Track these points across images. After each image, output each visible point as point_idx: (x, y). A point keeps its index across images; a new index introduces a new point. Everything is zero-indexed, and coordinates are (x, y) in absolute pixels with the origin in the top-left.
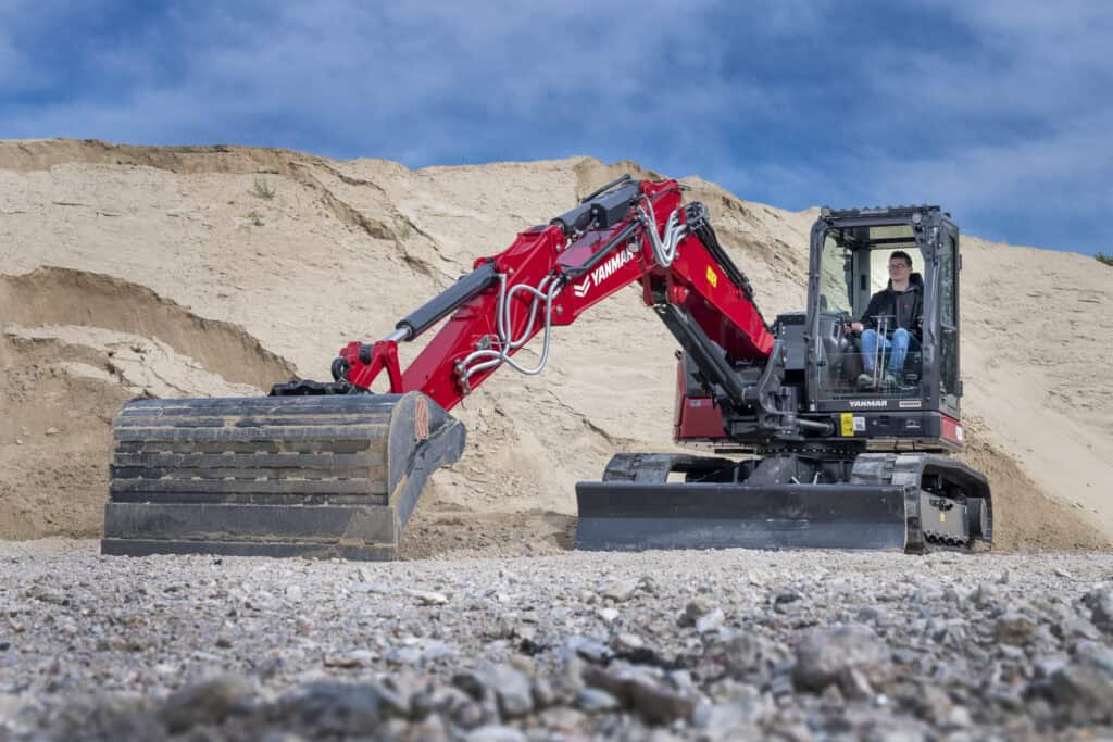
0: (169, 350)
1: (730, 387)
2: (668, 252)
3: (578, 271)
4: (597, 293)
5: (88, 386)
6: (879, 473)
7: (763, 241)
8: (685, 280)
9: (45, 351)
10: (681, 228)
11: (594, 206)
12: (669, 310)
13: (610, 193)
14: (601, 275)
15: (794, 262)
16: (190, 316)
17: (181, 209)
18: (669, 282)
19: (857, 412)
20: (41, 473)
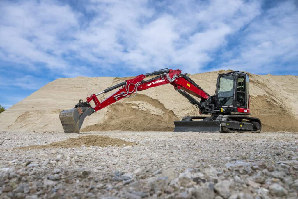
0: (148, 103)
4: (154, 85)
5: (134, 109)
6: (220, 118)
7: (253, 80)
8: (180, 85)
9: (130, 105)
14: (155, 83)
15: (259, 83)
16: (152, 99)
19: (223, 108)
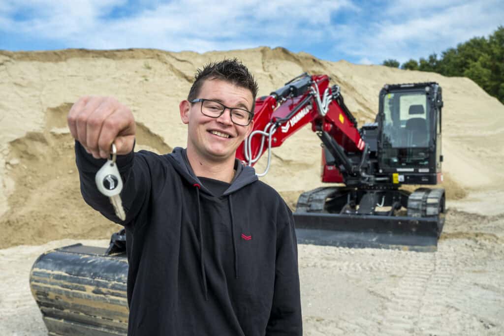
1: (347, 166)
2: (325, 108)
3: (283, 120)
4: (292, 129)
8: (331, 121)
10: (330, 97)
11: (291, 87)
12: (323, 134)
13: (298, 81)
14: (294, 121)
17: (117, 75)
18: (324, 121)
19: (400, 173)
20: (66, 192)
